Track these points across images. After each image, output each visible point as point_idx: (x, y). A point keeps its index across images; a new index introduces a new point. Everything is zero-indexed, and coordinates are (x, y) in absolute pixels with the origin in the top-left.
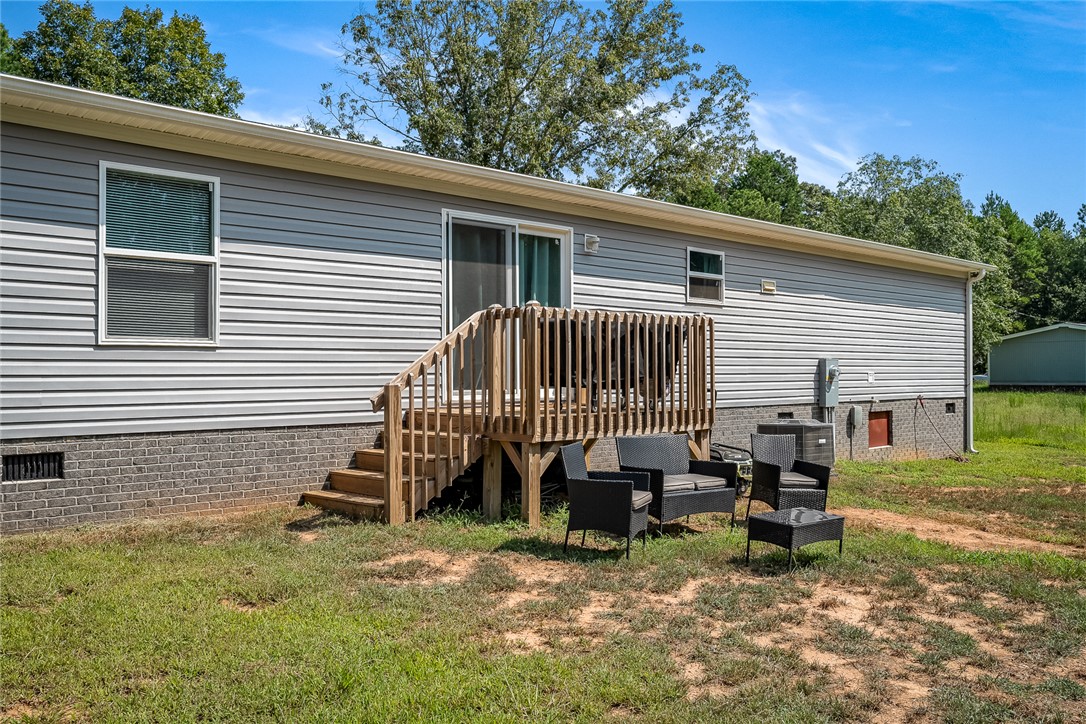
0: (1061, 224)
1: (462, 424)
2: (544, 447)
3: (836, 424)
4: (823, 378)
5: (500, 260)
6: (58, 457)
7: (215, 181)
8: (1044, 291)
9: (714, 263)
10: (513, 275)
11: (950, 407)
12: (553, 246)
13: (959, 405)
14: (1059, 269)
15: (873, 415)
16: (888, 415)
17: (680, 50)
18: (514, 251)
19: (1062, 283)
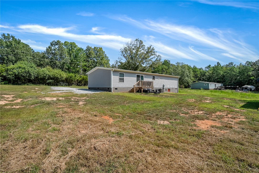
0: (203, 69)
1: (138, 87)
2: (143, 89)
3: (165, 90)
4: (163, 86)
5: (139, 77)
6: (117, 89)
7: (124, 73)
8: (200, 78)
9: (155, 77)
10: (140, 78)
11: (176, 89)
12: (143, 76)
13: (177, 89)
14: (202, 75)
15: (168, 89)
16: (170, 89)
17: (154, 52)
18: (140, 77)
19: (202, 77)
